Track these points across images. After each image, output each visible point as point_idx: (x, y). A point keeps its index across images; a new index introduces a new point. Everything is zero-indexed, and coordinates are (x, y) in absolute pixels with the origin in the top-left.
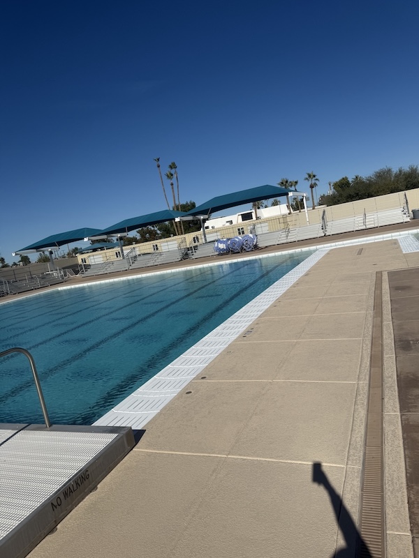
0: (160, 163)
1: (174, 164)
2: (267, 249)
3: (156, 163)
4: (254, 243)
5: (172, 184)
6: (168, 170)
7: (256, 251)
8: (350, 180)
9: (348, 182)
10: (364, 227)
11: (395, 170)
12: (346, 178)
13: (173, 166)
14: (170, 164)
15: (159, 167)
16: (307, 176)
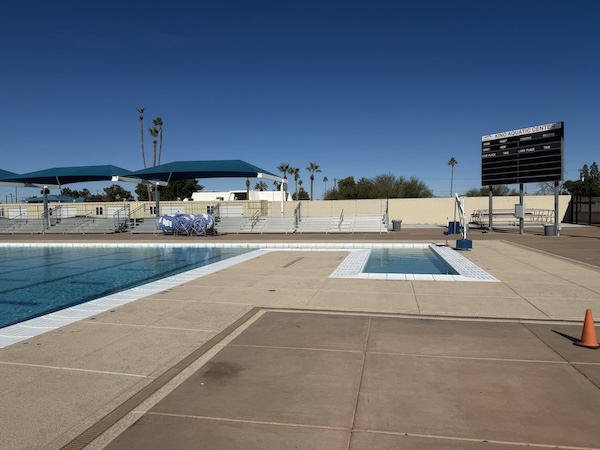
0: (143, 115)
1: (159, 120)
2: (226, 236)
3: (139, 114)
4: (209, 227)
5: (155, 142)
6: (152, 126)
7: (209, 237)
8: (356, 181)
9: (353, 182)
10: (338, 231)
11: (397, 178)
12: (352, 178)
13: (158, 122)
14: (155, 119)
15: (141, 119)
16: (309, 166)
